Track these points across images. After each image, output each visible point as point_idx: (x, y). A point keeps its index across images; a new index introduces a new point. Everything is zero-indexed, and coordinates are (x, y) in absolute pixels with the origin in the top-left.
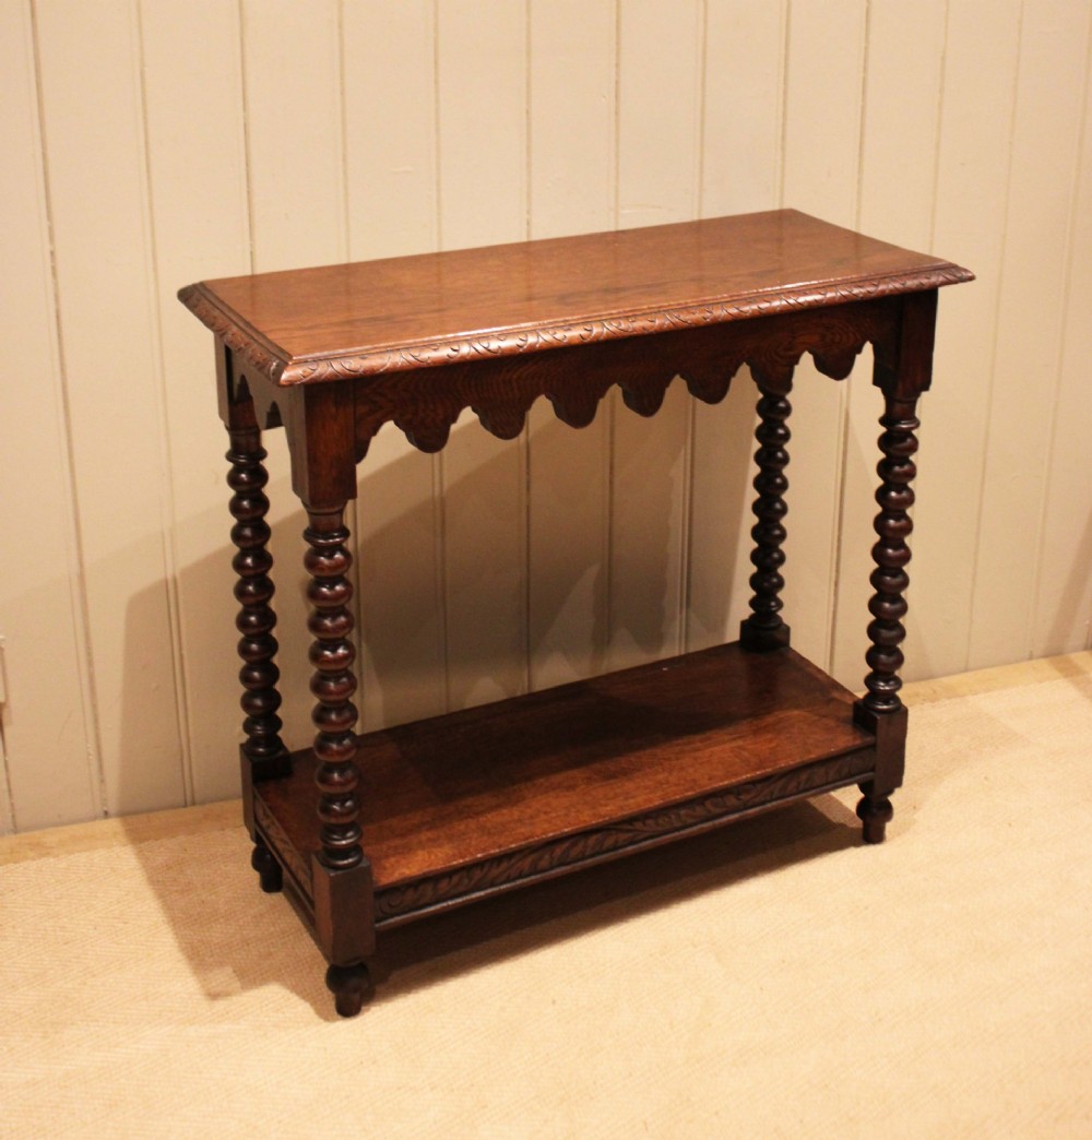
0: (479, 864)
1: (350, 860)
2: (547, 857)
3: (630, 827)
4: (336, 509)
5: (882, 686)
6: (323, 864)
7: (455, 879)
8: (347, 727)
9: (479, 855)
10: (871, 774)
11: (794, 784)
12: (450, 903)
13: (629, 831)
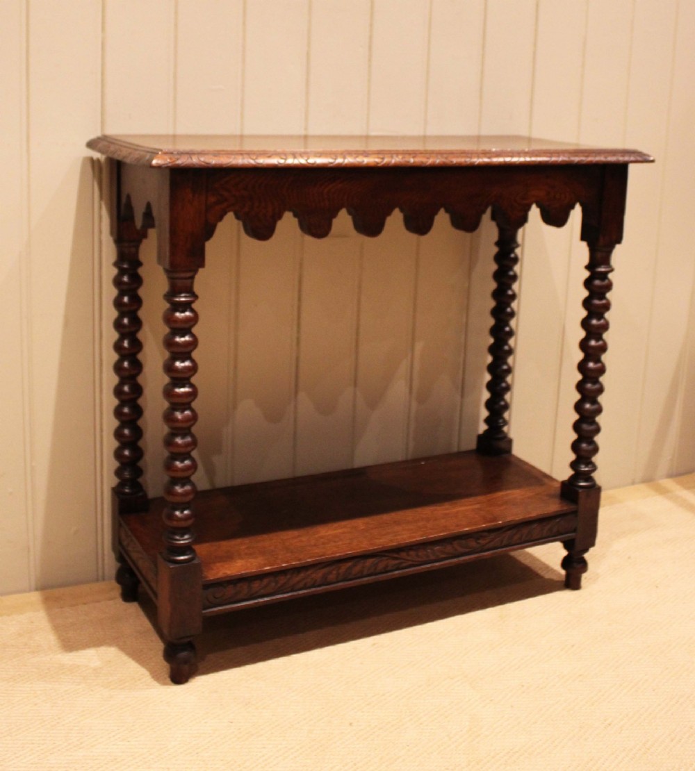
0: (283, 572)
1: (186, 557)
2: (334, 572)
3: (396, 555)
4: (189, 275)
5: (584, 468)
6: (165, 559)
7: (265, 581)
8: (189, 449)
9: (284, 565)
10: (573, 534)
11: (518, 536)
12: (261, 600)
13: (396, 559)
